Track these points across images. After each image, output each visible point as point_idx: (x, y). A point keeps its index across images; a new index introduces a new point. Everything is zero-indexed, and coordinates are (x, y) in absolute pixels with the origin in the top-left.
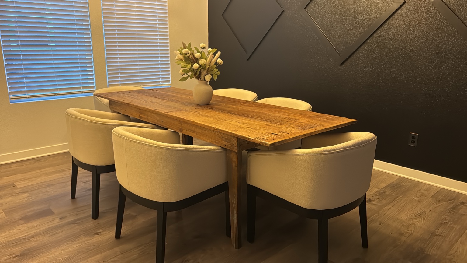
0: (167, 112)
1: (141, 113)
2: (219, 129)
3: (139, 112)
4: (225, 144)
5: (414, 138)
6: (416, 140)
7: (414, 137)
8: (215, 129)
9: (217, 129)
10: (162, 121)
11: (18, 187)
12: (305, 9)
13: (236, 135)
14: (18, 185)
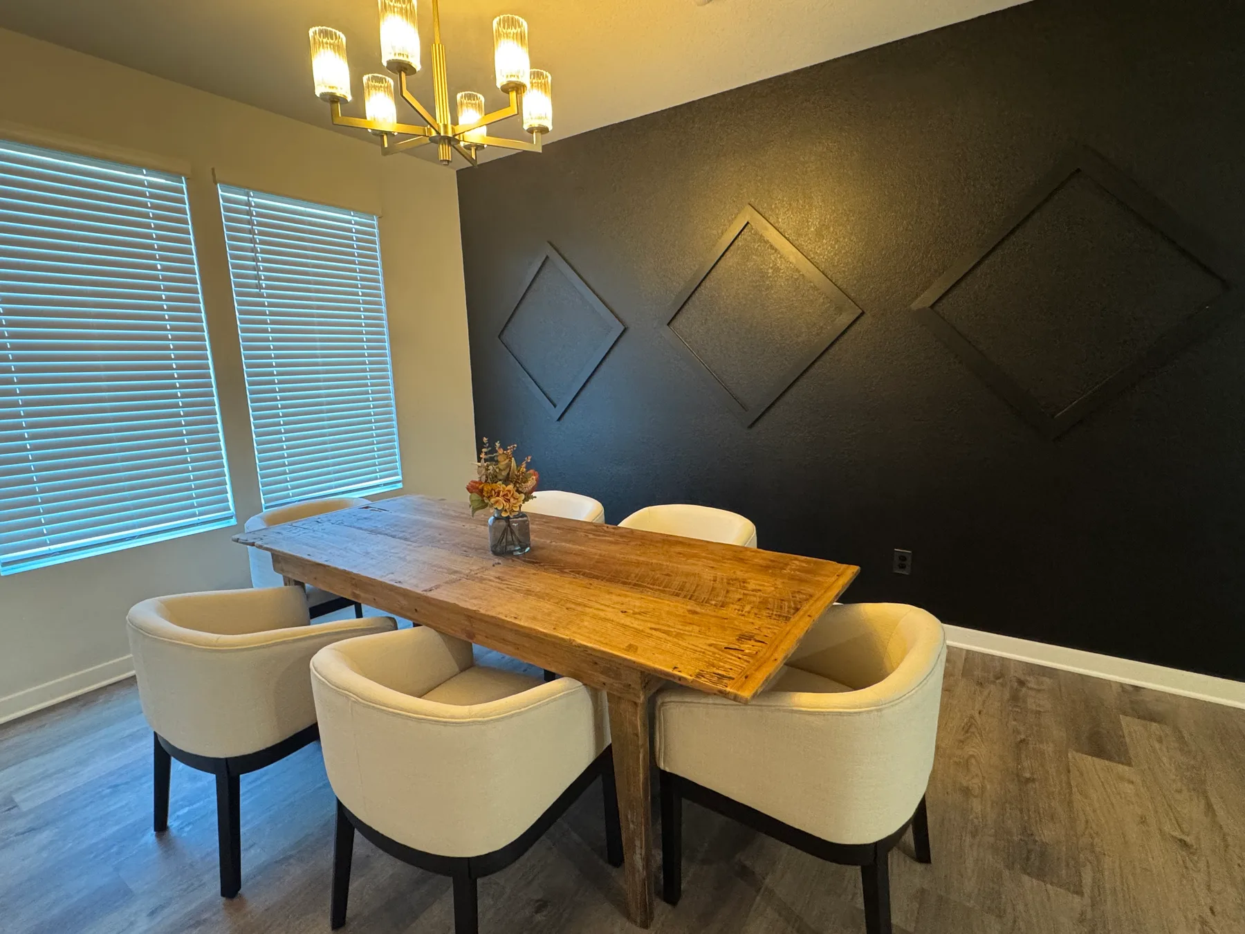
0: (428, 587)
1: (356, 585)
2: (586, 647)
3: (353, 585)
4: (603, 680)
5: (903, 558)
6: (909, 562)
7: (902, 556)
8: (574, 643)
9: (580, 646)
10: (416, 610)
11: (25, 807)
12: (669, 324)
13: (641, 665)
14: (25, 800)
